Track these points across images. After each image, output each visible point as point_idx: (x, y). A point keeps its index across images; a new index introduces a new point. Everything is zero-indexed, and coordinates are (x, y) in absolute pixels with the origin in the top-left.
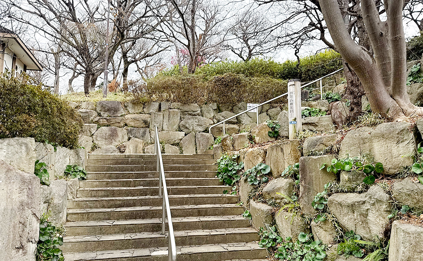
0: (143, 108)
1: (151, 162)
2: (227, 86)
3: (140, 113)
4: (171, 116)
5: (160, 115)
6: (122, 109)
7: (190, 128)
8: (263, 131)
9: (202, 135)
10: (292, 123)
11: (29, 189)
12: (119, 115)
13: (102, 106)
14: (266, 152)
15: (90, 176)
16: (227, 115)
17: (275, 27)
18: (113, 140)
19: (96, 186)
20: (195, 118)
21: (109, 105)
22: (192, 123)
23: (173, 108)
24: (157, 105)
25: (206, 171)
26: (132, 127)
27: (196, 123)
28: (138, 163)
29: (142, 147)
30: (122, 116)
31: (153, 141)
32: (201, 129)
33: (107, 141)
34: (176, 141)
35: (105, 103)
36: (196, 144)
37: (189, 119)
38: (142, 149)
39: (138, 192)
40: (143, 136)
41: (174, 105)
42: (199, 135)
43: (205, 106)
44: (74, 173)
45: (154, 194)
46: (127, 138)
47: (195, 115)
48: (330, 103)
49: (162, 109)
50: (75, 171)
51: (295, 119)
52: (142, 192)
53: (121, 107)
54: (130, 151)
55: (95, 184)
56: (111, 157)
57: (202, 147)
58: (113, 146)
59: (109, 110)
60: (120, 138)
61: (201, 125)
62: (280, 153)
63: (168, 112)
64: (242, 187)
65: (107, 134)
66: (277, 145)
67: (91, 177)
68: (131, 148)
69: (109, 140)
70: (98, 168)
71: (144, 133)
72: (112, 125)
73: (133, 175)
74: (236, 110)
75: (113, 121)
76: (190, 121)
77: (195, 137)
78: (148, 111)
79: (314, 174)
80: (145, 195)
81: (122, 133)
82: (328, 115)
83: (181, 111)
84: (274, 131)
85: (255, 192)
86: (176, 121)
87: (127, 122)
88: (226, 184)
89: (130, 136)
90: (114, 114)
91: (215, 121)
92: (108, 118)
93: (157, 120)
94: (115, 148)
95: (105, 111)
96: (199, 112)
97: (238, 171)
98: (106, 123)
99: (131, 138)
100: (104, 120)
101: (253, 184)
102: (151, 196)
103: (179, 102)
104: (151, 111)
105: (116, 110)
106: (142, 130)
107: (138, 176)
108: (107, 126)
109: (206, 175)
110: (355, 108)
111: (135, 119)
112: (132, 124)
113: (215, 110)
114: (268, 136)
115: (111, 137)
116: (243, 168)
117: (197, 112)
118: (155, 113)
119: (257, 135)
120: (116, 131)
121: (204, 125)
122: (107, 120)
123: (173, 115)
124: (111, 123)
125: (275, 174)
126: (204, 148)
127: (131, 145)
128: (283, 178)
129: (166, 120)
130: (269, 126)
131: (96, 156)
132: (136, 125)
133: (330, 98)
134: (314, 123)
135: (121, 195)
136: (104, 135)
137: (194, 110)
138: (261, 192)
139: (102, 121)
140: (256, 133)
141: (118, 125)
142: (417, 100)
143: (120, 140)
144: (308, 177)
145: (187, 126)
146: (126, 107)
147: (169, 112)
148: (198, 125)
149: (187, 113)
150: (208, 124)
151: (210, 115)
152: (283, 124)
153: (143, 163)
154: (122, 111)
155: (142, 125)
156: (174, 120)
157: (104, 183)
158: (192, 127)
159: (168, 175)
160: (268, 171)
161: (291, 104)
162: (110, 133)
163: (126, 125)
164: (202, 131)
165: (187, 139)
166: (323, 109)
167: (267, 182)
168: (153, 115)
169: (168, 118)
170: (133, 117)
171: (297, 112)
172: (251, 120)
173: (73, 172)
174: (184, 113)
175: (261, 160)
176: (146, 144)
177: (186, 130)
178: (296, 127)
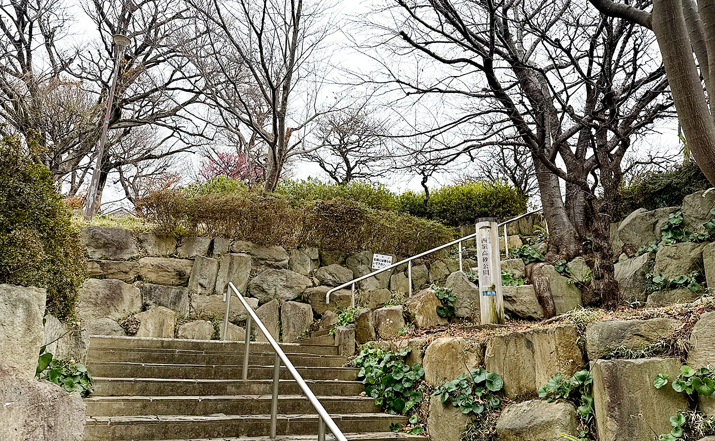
0: (177, 247)
1: (222, 359)
2: (338, 219)
3: (171, 256)
4: (235, 266)
5: (212, 262)
6: (134, 246)
7: (270, 292)
8: (429, 306)
9: (295, 306)
10: (488, 293)
11: (50, 427)
12: (126, 257)
13: (93, 237)
14: (483, 347)
15: (97, 386)
16: (338, 271)
17: (438, 131)
18: (112, 308)
19: (120, 412)
20: (281, 273)
21: (108, 236)
22: (274, 282)
23: (237, 250)
24: (206, 243)
25: (336, 380)
26: (152, 282)
27: (282, 283)
28: (194, 359)
29: (173, 326)
30: (132, 259)
31: (194, 313)
32: (289, 294)
33: (98, 308)
34: (241, 317)
35: (100, 231)
36: (281, 324)
37: (270, 274)
38: (173, 329)
39: (221, 427)
40: (175, 303)
41: (240, 246)
42: (288, 307)
43: (298, 252)
44: (69, 379)
45: (253, 433)
46: (140, 305)
47: (278, 267)
48: (526, 265)
49: (216, 251)
50: (71, 375)
51: (493, 287)
52: (229, 428)
53: (132, 240)
54: (147, 333)
55: (116, 406)
56: (132, 344)
57: (292, 329)
58: (111, 320)
59: (105, 246)
60: (125, 306)
61: (291, 288)
62: (524, 350)
63: (228, 258)
64: (437, 417)
65: (101, 295)
66: (517, 333)
67: (101, 390)
68: (150, 327)
69: (103, 307)
70: (111, 369)
71: (178, 297)
72: (110, 276)
73: (194, 388)
74: (353, 264)
75: (114, 268)
76: (270, 279)
77: (280, 310)
78: (189, 253)
79: (638, 394)
80: (234, 434)
81: (131, 294)
82: (527, 284)
83: (253, 258)
84: (447, 306)
85: (476, 428)
86: (243, 276)
87: (143, 272)
88: (389, 409)
89: (148, 302)
90: (115, 253)
91: (317, 281)
92: (103, 261)
93: (206, 272)
94: (116, 326)
95: (97, 247)
96: (287, 261)
97: (416, 383)
98: (99, 270)
99: (148, 305)
100: (96, 265)
101: (471, 413)
102: (248, 436)
103: (248, 240)
104: (194, 254)
105: (121, 247)
106: (174, 290)
107: (205, 390)
108: (101, 277)
109: (342, 390)
110: (606, 276)
111: (160, 268)
112: (153, 276)
113: (314, 260)
114: (436, 314)
115: (109, 302)
116: (423, 378)
117: (282, 262)
118: (202, 259)
119: (420, 313)
120: (121, 289)
121: (297, 288)
122: (102, 265)
123: (239, 264)
124: (110, 271)
125: (513, 392)
126: (296, 333)
127: (150, 321)
128: (546, 401)
129: (223, 273)
130: (437, 296)
131: (97, 341)
132: (160, 280)
133: (526, 257)
134: (510, 297)
135: (183, 434)
136: (93, 296)
137: (277, 258)
138: (494, 429)
139: (90, 266)
140: (417, 308)
141: (123, 276)
142: (690, 268)
143: (126, 309)
144: (626, 401)
145: (265, 286)
146: (141, 241)
147: (232, 258)
148: (285, 287)
149: (263, 262)
150: (304, 287)
151: (306, 269)
152: (461, 295)
153: (204, 361)
154: (133, 250)
155: (172, 280)
156: (240, 274)
157: (138, 405)
158: (273, 291)
159: (268, 388)
160: (497, 386)
161: (485, 260)
162: (107, 292)
163: (139, 278)
164: (292, 298)
165: (265, 312)
166: (518, 273)
167: (499, 408)
168: (198, 263)
169: (227, 270)
170: (155, 263)
171: (495, 274)
172: (378, 285)
173: (66, 377)
174: (257, 261)
175: (473, 360)
176: (181, 320)
177: (261, 295)
178: (495, 301)
